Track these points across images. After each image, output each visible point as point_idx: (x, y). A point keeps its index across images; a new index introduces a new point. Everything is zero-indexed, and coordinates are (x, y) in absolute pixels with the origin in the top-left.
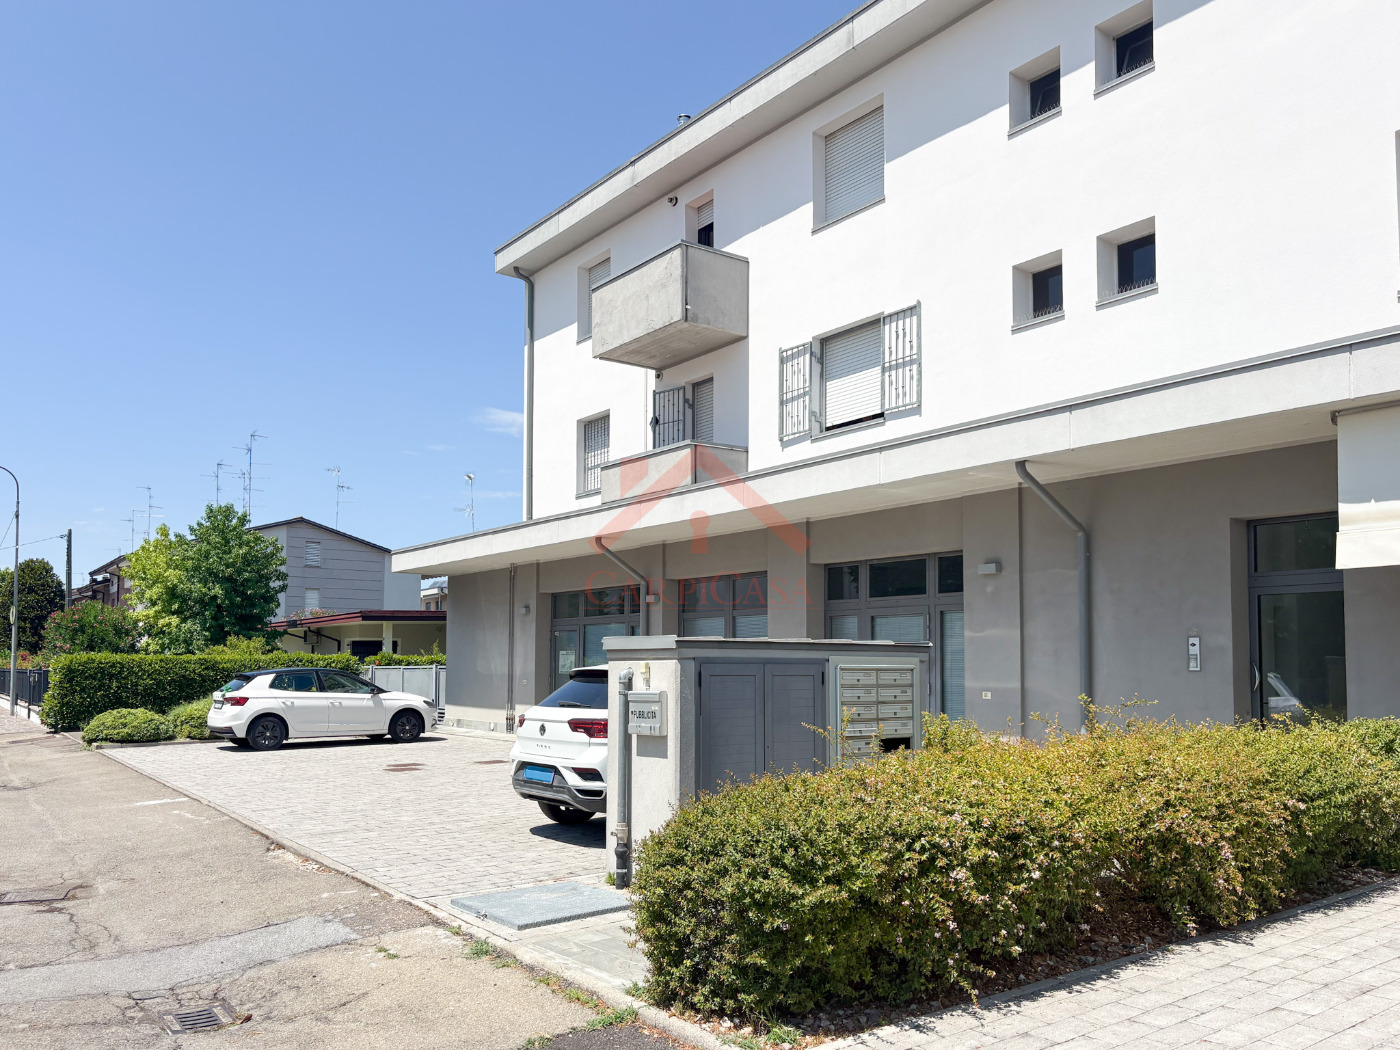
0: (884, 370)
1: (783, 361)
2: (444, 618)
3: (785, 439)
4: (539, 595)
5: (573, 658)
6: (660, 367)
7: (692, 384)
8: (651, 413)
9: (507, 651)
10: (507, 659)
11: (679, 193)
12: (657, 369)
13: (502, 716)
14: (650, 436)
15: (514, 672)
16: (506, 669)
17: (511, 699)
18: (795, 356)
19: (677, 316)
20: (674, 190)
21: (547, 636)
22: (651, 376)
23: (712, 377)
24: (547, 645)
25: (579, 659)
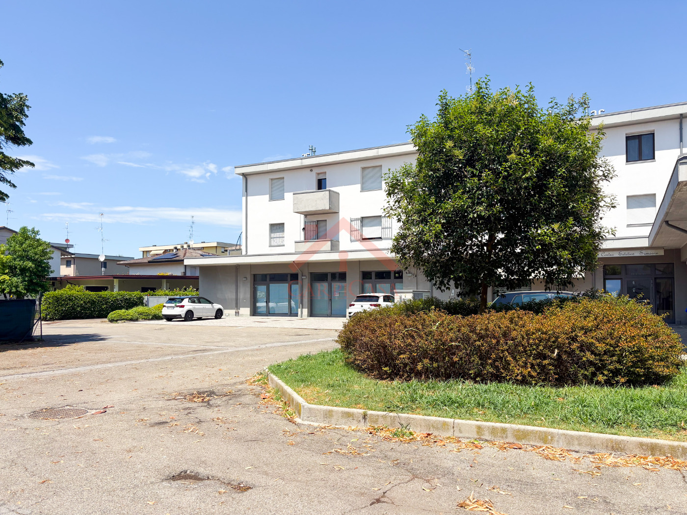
0: (382, 228)
1: (351, 221)
2: (198, 279)
3: (352, 240)
4: (251, 274)
5: (264, 294)
6: (307, 214)
7: (318, 221)
8: (303, 227)
9: (235, 291)
10: (235, 294)
11: (313, 169)
12: (305, 215)
13: (233, 312)
14: (302, 233)
15: (239, 298)
16: (234, 297)
17: (237, 306)
18: (355, 220)
19: (328, 208)
20: (311, 167)
21: (252, 287)
22: (303, 216)
23: (326, 220)
24: (253, 289)
25: (267, 293)
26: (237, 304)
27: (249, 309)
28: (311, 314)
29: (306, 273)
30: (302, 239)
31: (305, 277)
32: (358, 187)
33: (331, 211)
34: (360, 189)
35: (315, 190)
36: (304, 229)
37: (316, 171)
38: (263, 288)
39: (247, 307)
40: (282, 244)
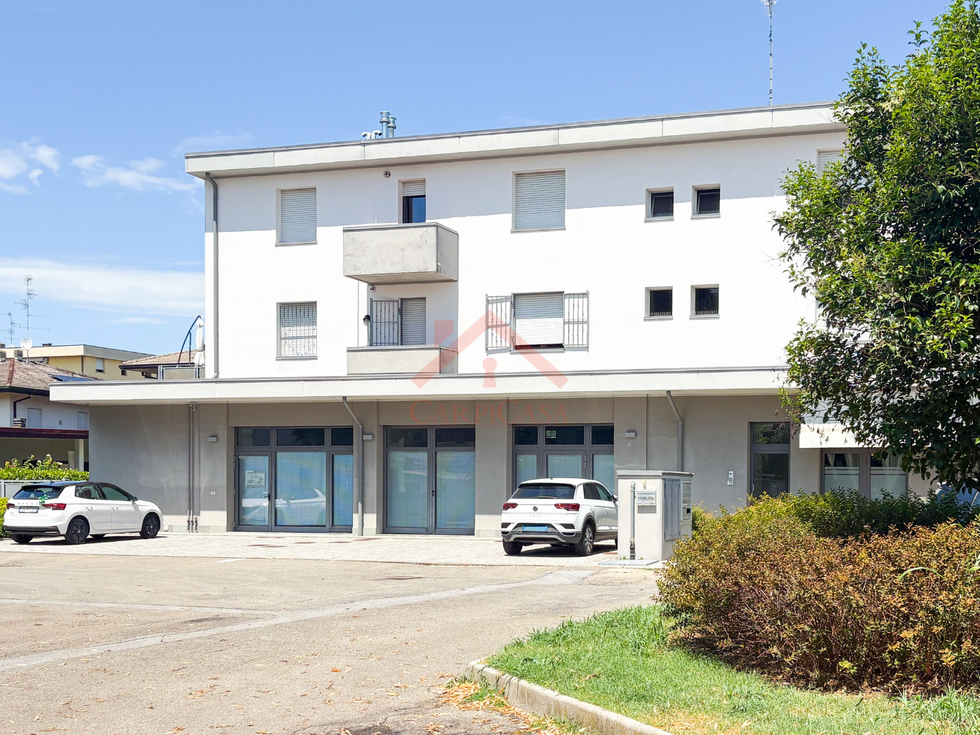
0: (564, 323)
1: (488, 302)
3: (489, 349)
4: (229, 427)
5: (263, 476)
6: (375, 283)
7: (402, 300)
8: (364, 312)
9: (185, 469)
10: (186, 476)
11: (391, 170)
12: (370, 284)
13: (182, 520)
14: (364, 329)
15: (196, 486)
16: (183, 482)
17: (192, 506)
18: (497, 301)
19: (433, 268)
20: (387, 167)
21: (233, 458)
22: (364, 286)
23: (425, 298)
24: (233, 466)
25: (270, 476)
26: (191, 500)
27: (225, 513)
28: (386, 527)
29: (374, 426)
30: (364, 342)
31: (370, 437)
32: (507, 219)
33: (438, 277)
34: (509, 226)
35: (396, 224)
36: (368, 318)
37: (398, 175)
38: (263, 462)
39: (220, 509)
40: (310, 353)
